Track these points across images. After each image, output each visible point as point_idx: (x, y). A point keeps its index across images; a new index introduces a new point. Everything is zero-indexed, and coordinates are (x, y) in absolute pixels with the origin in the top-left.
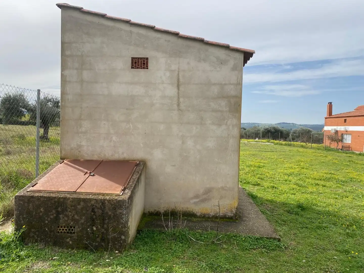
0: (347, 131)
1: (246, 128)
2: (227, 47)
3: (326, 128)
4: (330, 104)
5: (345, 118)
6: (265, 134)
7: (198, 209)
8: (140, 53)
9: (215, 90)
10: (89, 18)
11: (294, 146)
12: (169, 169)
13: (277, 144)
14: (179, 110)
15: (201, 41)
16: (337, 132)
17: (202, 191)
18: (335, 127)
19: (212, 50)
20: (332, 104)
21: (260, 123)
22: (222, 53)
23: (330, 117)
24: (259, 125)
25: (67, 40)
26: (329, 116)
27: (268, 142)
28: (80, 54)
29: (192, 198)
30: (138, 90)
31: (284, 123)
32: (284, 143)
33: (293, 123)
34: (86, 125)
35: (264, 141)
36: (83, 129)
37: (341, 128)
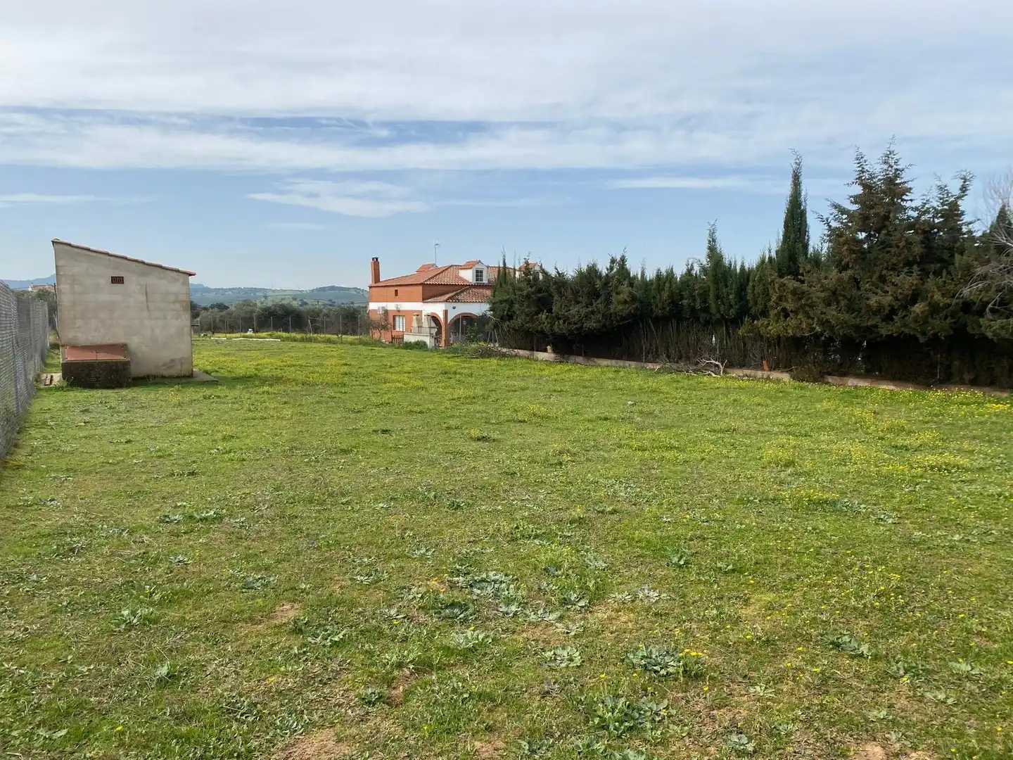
0: (399, 311)
1: (227, 305)
2: (178, 271)
3: (373, 306)
4: (376, 262)
5: (396, 288)
6: (263, 319)
7: (166, 373)
8: (116, 274)
9: (172, 298)
10: (76, 250)
11: (316, 341)
12: (144, 349)
13: (287, 339)
14: (148, 310)
15: (161, 267)
16: (386, 312)
17: (168, 361)
18: (384, 304)
19: (168, 272)
20: (379, 260)
21: (270, 289)
22: (175, 274)
23: (377, 285)
24: (268, 294)
25: (59, 264)
26: (375, 283)
27: (271, 336)
28: (71, 273)
29: (162, 366)
30: (118, 298)
31: (333, 288)
32: (299, 336)
33: (356, 289)
34: (79, 322)
35: (264, 334)
36: (77, 325)
37: (391, 306)
